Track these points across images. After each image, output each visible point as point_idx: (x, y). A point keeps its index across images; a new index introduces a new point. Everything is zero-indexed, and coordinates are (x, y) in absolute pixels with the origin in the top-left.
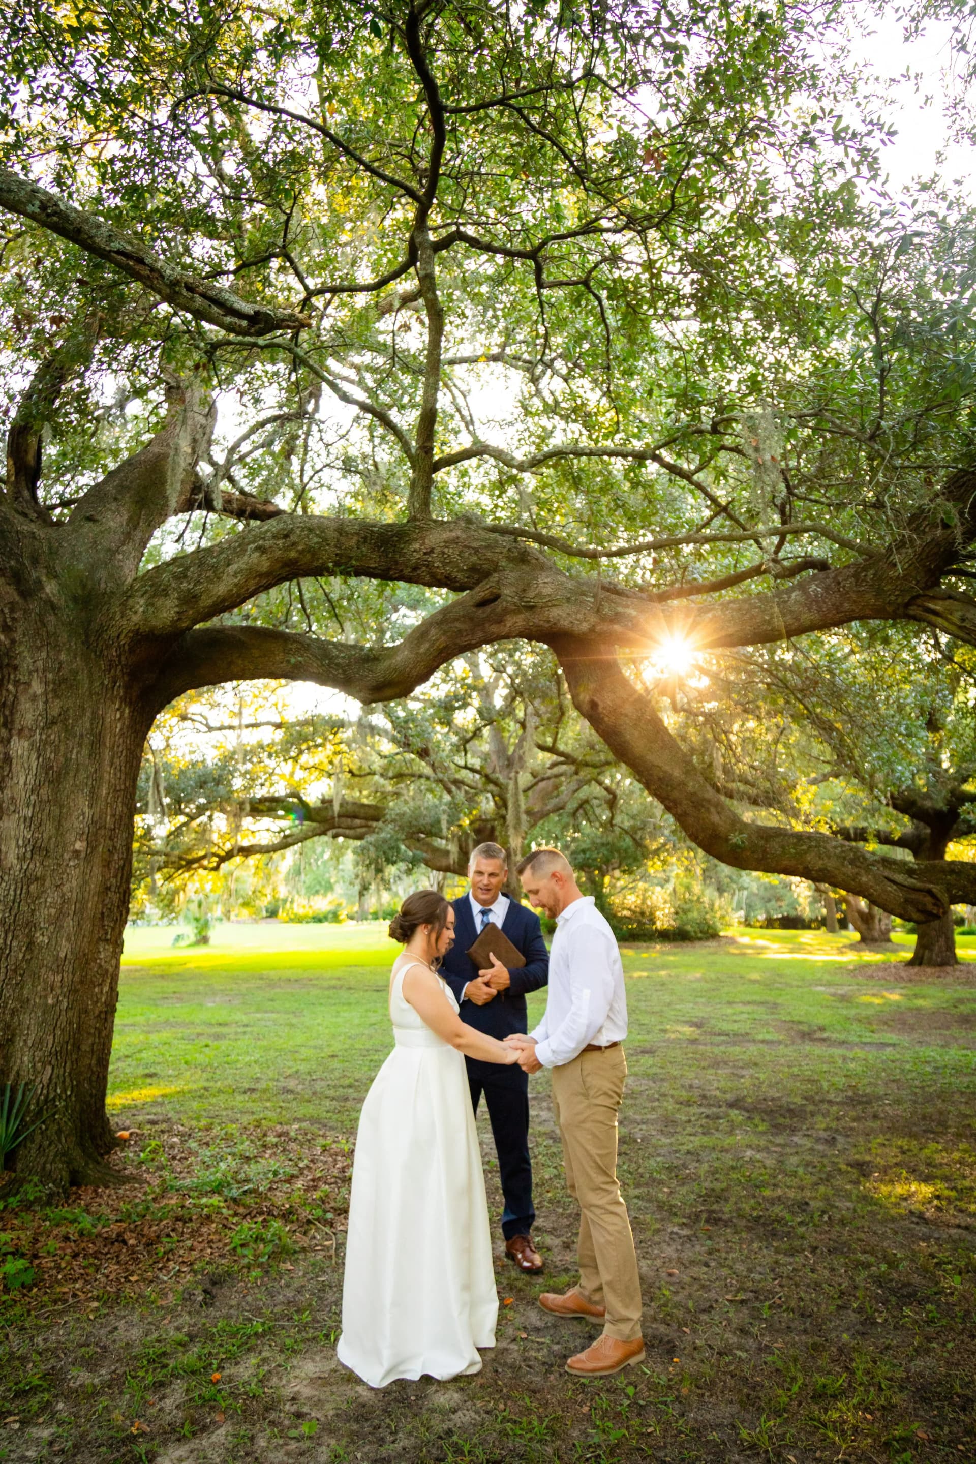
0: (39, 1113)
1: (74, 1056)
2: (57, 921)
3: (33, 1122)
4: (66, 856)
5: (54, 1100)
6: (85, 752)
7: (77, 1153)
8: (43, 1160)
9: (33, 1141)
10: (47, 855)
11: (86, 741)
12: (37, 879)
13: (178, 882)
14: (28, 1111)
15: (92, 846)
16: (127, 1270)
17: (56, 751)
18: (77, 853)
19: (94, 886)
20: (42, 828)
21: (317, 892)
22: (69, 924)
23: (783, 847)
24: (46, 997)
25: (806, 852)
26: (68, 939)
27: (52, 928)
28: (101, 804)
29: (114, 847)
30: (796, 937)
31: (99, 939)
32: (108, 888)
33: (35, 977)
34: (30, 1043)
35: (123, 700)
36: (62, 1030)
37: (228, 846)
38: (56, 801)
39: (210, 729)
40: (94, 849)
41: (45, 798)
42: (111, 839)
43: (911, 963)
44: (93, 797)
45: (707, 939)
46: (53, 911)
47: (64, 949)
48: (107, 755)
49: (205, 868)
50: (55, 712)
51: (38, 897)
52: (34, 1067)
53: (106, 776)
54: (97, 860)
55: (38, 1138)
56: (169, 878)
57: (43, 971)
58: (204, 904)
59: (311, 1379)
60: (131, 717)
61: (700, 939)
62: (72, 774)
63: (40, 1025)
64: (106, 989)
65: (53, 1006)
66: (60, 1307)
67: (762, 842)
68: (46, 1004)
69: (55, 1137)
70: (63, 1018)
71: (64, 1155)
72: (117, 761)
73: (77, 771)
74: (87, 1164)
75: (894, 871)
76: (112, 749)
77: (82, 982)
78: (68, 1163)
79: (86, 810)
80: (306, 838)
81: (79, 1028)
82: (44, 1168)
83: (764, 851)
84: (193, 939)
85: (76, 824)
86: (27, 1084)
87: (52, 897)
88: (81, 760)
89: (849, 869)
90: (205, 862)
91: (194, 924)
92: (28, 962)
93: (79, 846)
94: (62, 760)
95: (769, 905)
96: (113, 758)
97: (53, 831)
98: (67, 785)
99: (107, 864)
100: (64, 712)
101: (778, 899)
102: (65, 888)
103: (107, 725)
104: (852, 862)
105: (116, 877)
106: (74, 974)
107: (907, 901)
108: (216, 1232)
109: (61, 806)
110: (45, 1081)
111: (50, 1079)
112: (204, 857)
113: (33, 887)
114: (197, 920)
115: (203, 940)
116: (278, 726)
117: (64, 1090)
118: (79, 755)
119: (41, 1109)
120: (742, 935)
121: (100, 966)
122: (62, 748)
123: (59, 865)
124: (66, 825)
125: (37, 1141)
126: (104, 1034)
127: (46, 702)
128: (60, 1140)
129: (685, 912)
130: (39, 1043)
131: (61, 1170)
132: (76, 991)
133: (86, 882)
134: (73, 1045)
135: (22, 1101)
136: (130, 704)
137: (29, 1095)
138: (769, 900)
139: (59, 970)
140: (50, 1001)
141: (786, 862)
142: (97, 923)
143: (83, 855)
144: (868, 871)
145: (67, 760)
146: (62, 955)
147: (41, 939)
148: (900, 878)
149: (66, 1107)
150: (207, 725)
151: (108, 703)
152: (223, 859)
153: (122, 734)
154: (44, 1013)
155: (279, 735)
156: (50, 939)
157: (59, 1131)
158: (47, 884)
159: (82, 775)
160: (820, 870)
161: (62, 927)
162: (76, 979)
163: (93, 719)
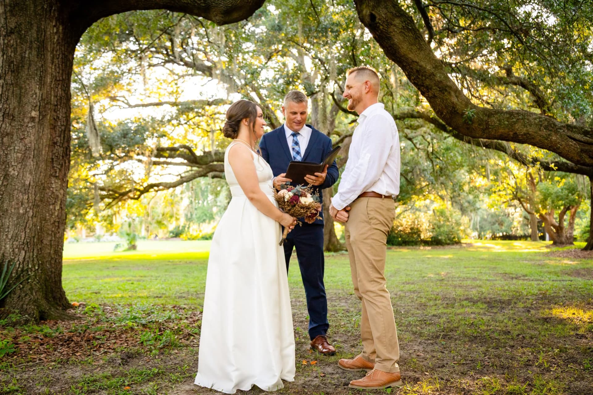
0: (18, 278)
1: (39, 246)
2: (23, 161)
3: (15, 284)
4: (26, 120)
5: (27, 270)
6: (34, 53)
7: (43, 302)
8: (21, 303)
9: (15, 294)
10: (13, 119)
11: (35, 46)
12: (7, 134)
13: (115, 209)
14: (11, 277)
15: (43, 116)
16: (74, 350)
17: (15, 51)
18: (33, 119)
19: (45, 140)
20: (9, 102)
21: (204, 221)
22: (31, 164)
23: (499, 121)
24: (18, 208)
25: (515, 123)
26: (31, 173)
27: (19, 166)
28: (47, 88)
29: (58, 117)
30: (511, 243)
31: (51, 175)
32: (55, 143)
33: (11, 196)
34: (10, 236)
35: (57, 20)
36: (30, 229)
37: (145, 185)
38: (16, 84)
39: (130, 106)
40: (44, 116)
41: (9, 82)
42: (55, 111)
43: (586, 249)
44: (42, 83)
45: (453, 244)
46: (20, 155)
47: (28, 179)
48: (49, 56)
49: (132, 198)
50: (13, 25)
51: (9, 146)
52: (13, 251)
53: (50, 70)
54: (47, 124)
55: (18, 292)
56: (109, 206)
57: (16, 192)
58: (132, 225)
59: (187, 391)
60: (64, 33)
61: (448, 244)
62: (26, 67)
63: (16, 225)
64: (57, 208)
65: (23, 214)
66: (31, 363)
67: (486, 118)
68: (19, 213)
69: (29, 292)
70: (30, 222)
71: (35, 301)
72: (56, 61)
73: (30, 65)
74: (50, 309)
75: (575, 132)
76: (52, 52)
77: (41, 201)
78: (38, 307)
79: (37, 91)
80: (194, 178)
81: (41, 229)
82: (22, 307)
83: (487, 124)
84: (126, 246)
85: (31, 100)
86: (9, 262)
87: (19, 146)
88: (31, 59)
89: (544, 132)
90: (131, 195)
91: (127, 237)
92: (6, 186)
93: (34, 114)
94: (19, 57)
95: (494, 227)
96: (53, 58)
97: (16, 104)
98: (24, 74)
99: (53, 127)
100: (18, 25)
101: (501, 224)
102: (27, 141)
103: (48, 36)
104: (546, 128)
105: (60, 136)
106: (35, 195)
107: (582, 151)
108: (131, 336)
109: (21, 88)
110: (21, 259)
111: (24, 258)
112: (130, 191)
113: (5, 139)
114: (128, 235)
115: (134, 247)
116: (174, 104)
117: (34, 266)
118: (31, 55)
119: (19, 276)
120: (476, 242)
121: (53, 193)
122: (19, 49)
123: (22, 126)
124: (25, 100)
125: (18, 294)
126: (58, 235)
127: (6, 19)
128: (32, 294)
129: (439, 227)
130: (15, 237)
131: (33, 309)
132: (38, 206)
133: (40, 138)
134: (38, 239)
135: (7, 272)
136: (62, 23)
137: (11, 268)
138: (494, 224)
139: (26, 192)
140: (21, 211)
141: (501, 131)
142: (49, 164)
143: (37, 120)
144: (556, 132)
145: (23, 58)
146: (27, 183)
147: (13, 172)
148: (578, 136)
149: (35, 276)
150: (128, 104)
151: (48, 21)
152: (142, 192)
153: (58, 43)
154: (18, 218)
155: (174, 110)
156: (19, 173)
157: (31, 289)
158: (15, 137)
159: (33, 68)
160: (525, 134)
161: (26, 165)
162: (37, 198)
163: (38, 32)
